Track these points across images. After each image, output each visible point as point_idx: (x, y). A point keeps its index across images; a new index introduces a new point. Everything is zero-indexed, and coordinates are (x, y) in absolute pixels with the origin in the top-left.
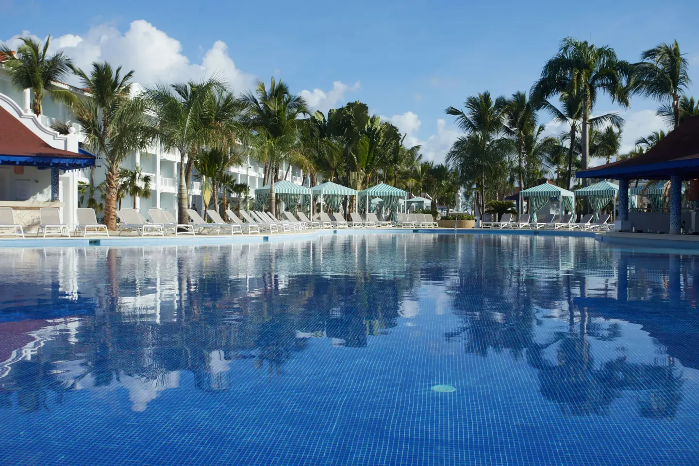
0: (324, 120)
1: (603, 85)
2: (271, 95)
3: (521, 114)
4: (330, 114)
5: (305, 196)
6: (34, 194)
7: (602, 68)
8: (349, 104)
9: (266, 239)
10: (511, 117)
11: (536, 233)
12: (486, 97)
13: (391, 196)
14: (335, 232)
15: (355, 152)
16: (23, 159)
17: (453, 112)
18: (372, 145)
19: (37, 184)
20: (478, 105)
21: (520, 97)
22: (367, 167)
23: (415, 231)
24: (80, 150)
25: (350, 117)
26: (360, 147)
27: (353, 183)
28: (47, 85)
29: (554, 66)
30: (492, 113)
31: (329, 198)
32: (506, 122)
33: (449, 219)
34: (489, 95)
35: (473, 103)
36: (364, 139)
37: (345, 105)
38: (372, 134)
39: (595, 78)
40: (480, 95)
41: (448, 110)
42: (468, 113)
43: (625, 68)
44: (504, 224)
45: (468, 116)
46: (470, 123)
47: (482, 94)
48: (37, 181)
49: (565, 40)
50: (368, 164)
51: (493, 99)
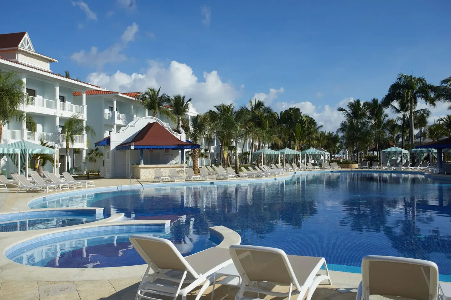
0: (278, 116)
1: (420, 96)
2: (255, 107)
3: (376, 109)
4: (281, 113)
5: (275, 155)
6: (171, 160)
7: (419, 88)
8: (290, 108)
9: (275, 179)
10: (370, 112)
11: (392, 172)
12: (358, 102)
13: (317, 154)
14: (295, 173)
15: (295, 132)
16: (173, 147)
17: (341, 110)
18: (302, 127)
19: (172, 156)
20: (354, 106)
21: (375, 101)
22: (300, 139)
23: (332, 172)
24: (186, 140)
25: (291, 115)
26: (297, 130)
27: (293, 146)
28: (159, 108)
29: (395, 88)
30: (361, 110)
31: (287, 156)
32: (368, 114)
33: (342, 163)
34: (359, 101)
35: (351, 105)
36: (299, 126)
37: (288, 109)
38: (302, 122)
39: (416, 93)
40: (355, 101)
41: (339, 109)
42: (348, 110)
43: (432, 88)
44: (375, 168)
45: (349, 112)
46: (350, 114)
47: (356, 100)
48: (172, 155)
49: (399, 74)
50: (301, 137)
51: (362, 103)
